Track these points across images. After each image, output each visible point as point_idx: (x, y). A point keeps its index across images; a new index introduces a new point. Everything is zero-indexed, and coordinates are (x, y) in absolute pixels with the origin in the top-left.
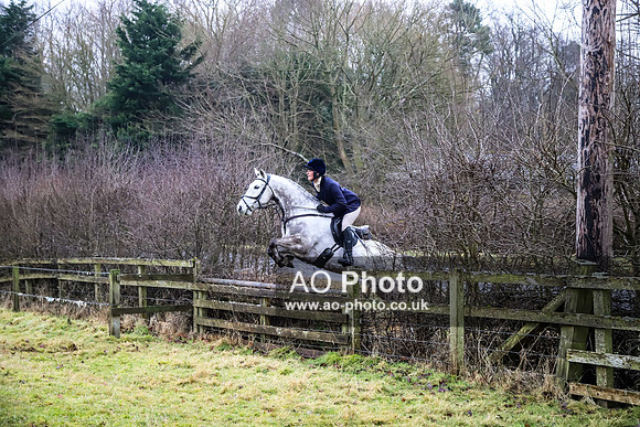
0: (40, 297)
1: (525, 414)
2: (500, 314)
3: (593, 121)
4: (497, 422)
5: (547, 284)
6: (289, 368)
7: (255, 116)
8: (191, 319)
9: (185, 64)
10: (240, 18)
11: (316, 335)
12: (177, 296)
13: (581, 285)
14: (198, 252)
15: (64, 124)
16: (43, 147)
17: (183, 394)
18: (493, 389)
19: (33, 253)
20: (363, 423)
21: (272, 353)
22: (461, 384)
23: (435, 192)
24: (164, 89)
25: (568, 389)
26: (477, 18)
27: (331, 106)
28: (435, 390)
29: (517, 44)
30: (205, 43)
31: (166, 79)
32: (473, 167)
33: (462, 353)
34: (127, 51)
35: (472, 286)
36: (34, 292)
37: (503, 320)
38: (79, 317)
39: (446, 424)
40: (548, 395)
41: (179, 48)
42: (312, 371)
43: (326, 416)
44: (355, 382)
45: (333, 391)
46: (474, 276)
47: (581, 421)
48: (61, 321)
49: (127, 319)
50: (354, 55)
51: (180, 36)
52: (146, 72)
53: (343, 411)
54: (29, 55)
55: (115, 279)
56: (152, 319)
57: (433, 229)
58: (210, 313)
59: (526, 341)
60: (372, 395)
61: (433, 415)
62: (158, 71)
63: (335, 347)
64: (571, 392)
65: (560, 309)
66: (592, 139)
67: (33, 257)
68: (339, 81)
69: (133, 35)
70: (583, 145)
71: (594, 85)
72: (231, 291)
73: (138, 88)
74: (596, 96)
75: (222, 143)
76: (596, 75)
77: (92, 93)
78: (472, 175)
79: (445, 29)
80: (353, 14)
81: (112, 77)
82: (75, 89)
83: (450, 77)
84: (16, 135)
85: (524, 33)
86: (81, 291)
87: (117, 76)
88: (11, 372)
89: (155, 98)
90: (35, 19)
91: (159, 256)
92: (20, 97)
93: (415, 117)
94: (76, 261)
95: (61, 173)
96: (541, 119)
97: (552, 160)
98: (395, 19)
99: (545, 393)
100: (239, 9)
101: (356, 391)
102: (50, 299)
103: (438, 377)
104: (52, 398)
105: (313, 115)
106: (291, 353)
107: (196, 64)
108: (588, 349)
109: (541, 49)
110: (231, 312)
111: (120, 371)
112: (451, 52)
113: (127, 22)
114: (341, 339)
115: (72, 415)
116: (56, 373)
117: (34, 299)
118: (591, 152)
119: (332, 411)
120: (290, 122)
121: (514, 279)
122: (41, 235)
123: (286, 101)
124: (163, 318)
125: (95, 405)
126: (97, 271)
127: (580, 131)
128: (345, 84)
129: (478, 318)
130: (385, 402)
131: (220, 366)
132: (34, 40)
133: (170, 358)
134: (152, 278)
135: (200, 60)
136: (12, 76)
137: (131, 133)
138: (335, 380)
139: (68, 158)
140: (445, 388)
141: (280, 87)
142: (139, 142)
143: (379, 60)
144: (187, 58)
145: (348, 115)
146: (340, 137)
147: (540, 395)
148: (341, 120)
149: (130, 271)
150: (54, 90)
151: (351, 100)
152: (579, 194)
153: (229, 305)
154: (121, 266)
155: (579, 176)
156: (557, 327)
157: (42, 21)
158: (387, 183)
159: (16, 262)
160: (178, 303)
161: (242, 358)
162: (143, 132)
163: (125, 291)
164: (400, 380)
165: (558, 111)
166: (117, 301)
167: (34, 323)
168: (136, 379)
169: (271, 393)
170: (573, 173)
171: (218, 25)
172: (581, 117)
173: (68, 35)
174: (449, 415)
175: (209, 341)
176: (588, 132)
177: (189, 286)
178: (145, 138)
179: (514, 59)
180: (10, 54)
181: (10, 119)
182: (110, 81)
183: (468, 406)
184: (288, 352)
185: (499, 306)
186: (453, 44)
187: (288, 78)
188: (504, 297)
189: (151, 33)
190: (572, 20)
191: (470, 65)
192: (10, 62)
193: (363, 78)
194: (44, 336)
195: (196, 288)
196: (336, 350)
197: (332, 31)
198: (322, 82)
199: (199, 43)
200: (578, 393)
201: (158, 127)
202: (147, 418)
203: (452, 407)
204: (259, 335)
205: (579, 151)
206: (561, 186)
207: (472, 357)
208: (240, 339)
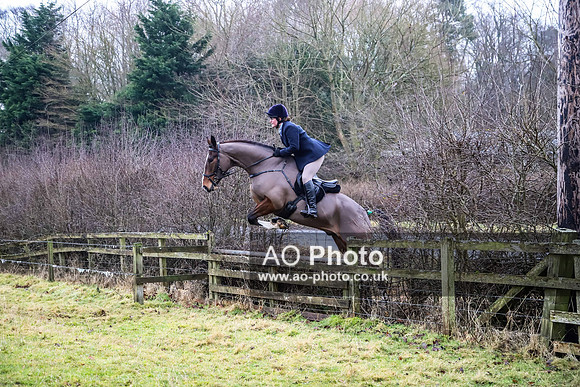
0: (72, 268)
1: (513, 370)
2: (488, 279)
3: (571, 100)
4: (487, 378)
5: (531, 251)
6: (295, 330)
7: (260, 102)
8: (207, 286)
9: (196, 56)
10: (246, 13)
11: (319, 300)
12: (194, 266)
13: (562, 251)
14: (211, 226)
15: (90, 113)
16: (72, 134)
17: (201, 355)
18: (482, 348)
19: (65, 229)
20: (364, 380)
21: (280, 316)
22: (453, 344)
23: (425, 168)
24: (179, 79)
25: (552, 347)
26: (462, 7)
27: (329, 91)
28: (429, 349)
29: (499, 30)
30: (214, 37)
31: (180, 70)
32: (460, 145)
33: (453, 315)
34: (145, 46)
35: (462, 254)
36: (67, 264)
37: (490, 285)
38: (107, 286)
39: (440, 380)
40: (534, 353)
41: (191, 42)
42: (317, 332)
43: (330, 374)
44: (356, 342)
45: (336, 351)
46: (464, 245)
47: (565, 377)
48: (92, 290)
49: (150, 287)
50: (349, 44)
51: (192, 31)
52: (163, 65)
53: (345, 369)
54: (58, 52)
55: (138, 251)
56: (172, 287)
57: (425, 202)
58: (223, 281)
59: (512, 304)
60: (371, 354)
61: (427, 373)
62: (173, 63)
63: (337, 311)
64: (555, 350)
65: (544, 273)
66: (571, 117)
67: (65, 232)
68: (336, 68)
69: (150, 32)
70: (562, 123)
71: (571, 66)
72: (241, 261)
73: (156, 79)
74: (573, 77)
75: (231, 127)
76: (573, 57)
77: (114, 84)
78: (459, 152)
79: (433, 19)
80: (347, 7)
81: (132, 69)
82: (99, 81)
83: (437, 62)
84: (47, 124)
85: (505, 20)
86: (108, 262)
87: (137, 69)
88: (48, 336)
89: (171, 88)
90: (62, 20)
91: (177, 230)
92: (50, 89)
93: (406, 100)
94: (103, 235)
95: (88, 157)
96: (522, 99)
97: (534, 137)
98: (386, 11)
99: (531, 351)
100: (244, 5)
101: (357, 351)
102: (81, 270)
103: (431, 337)
104: (84, 359)
105: (313, 99)
106: (298, 316)
107: (206, 56)
108: (570, 310)
109: (522, 35)
110: (243, 280)
111: (144, 334)
112: (439, 39)
113: (145, 20)
114: (342, 303)
115: (102, 375)
116: (87, 337)
117: (67, 271)
118: (570, 128)
119: (335, 369)
120: (292, 107)
121: (501, 247)
122: (72, 212)
123: (289, 88)
124: (182, 286)
125: (123, 365)
126: (122, 244)
127: (559, 110)
128: (342, 71)
129: (468, 283)
130: (384, 361)
131: (234, 329)
132: (62, 38)
133: (189, 322)
134: (171, 250)
135: (210, 52)
136: (43, 71)
137: (150, 119)
138: (337, 340)
139: (94, 143)
140: (439, 347)
141: (283, 75)
142: (157, 128)
143: (372, 48)
144: (198, 51)
145: (345, 99)
146: (338, 119)
147: (526, 353)
148: (338, 104)
149: (151, 245)
150: (81, 82)
151: (348, 85)
152: (559, 168)
153: (242, 274)
154: (144, 240)
155: (558, 151)
156: (541, 291)
157: (69, 20)
158: (382, 160)
159: (51, 238)
160: (195, 272)
161: (254, 321)
162: (161, 119)
163: (147, 262)
164: (397, 340)
165: (538, 91)
166: (140, 272)
167: (67, 292)
168: (158, 342)
169: (279, 353)
170: (554, 148)
171: (226, 20)
172: (560, 96)
173: (92, 33)
174: (443, 372)
175: (224, 306)
176: (566, 110)
177: (204, 257)
178: (162, 124)
179: (497, 44)
180: (41, 51)
181: (43, 110)
182: (131, 73)
183: (460, 364)
184: (295, 316)
185: (487, 271)
186: (440, 32)
187: (290, 67)
188: (491, 264)
189: (166, 29)
190: (550, 7)
191: (456, 51)
192: (42, 59)
193: (358, 65)
194: (76, 303)
195: (211, 258)
196: (338, 314)
197: (329, 23)
198: (321, 69)
199: (209, 37)
200: (562, 351)
201: (174, 114)
202: (169, 376)
203: (446, 365)
204: (268, 300)
205: (558, 128)
206: (542, 161)
207: (463, 319)
208: (251, 304)
